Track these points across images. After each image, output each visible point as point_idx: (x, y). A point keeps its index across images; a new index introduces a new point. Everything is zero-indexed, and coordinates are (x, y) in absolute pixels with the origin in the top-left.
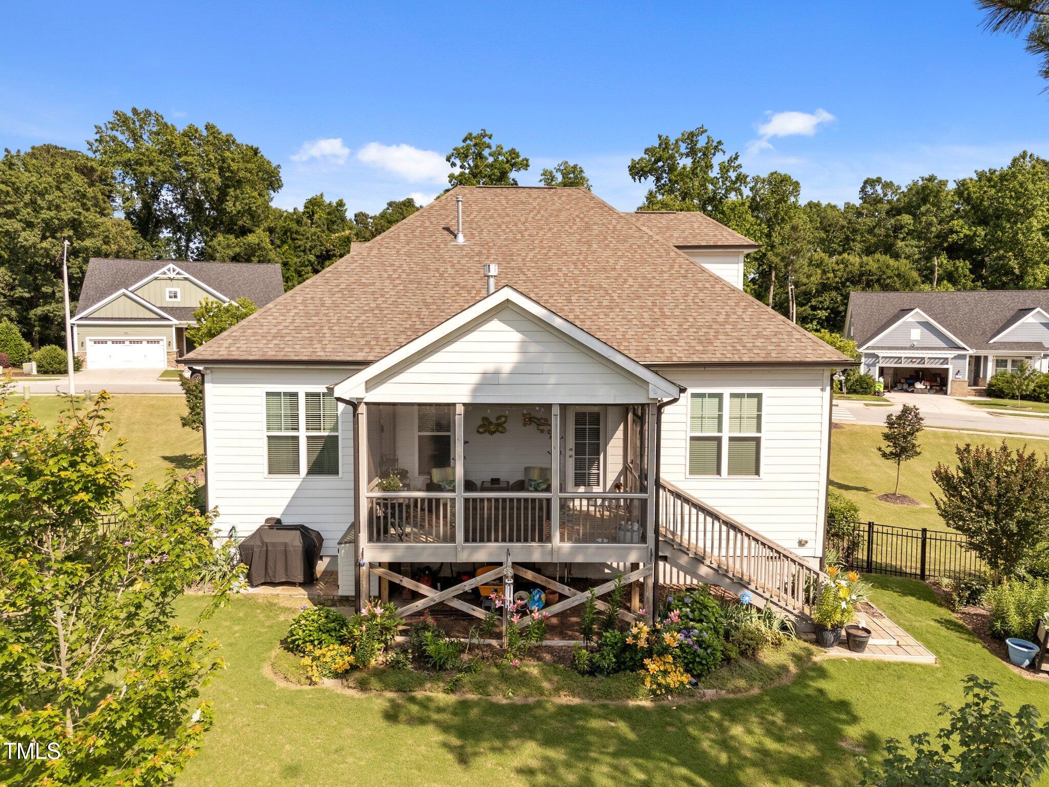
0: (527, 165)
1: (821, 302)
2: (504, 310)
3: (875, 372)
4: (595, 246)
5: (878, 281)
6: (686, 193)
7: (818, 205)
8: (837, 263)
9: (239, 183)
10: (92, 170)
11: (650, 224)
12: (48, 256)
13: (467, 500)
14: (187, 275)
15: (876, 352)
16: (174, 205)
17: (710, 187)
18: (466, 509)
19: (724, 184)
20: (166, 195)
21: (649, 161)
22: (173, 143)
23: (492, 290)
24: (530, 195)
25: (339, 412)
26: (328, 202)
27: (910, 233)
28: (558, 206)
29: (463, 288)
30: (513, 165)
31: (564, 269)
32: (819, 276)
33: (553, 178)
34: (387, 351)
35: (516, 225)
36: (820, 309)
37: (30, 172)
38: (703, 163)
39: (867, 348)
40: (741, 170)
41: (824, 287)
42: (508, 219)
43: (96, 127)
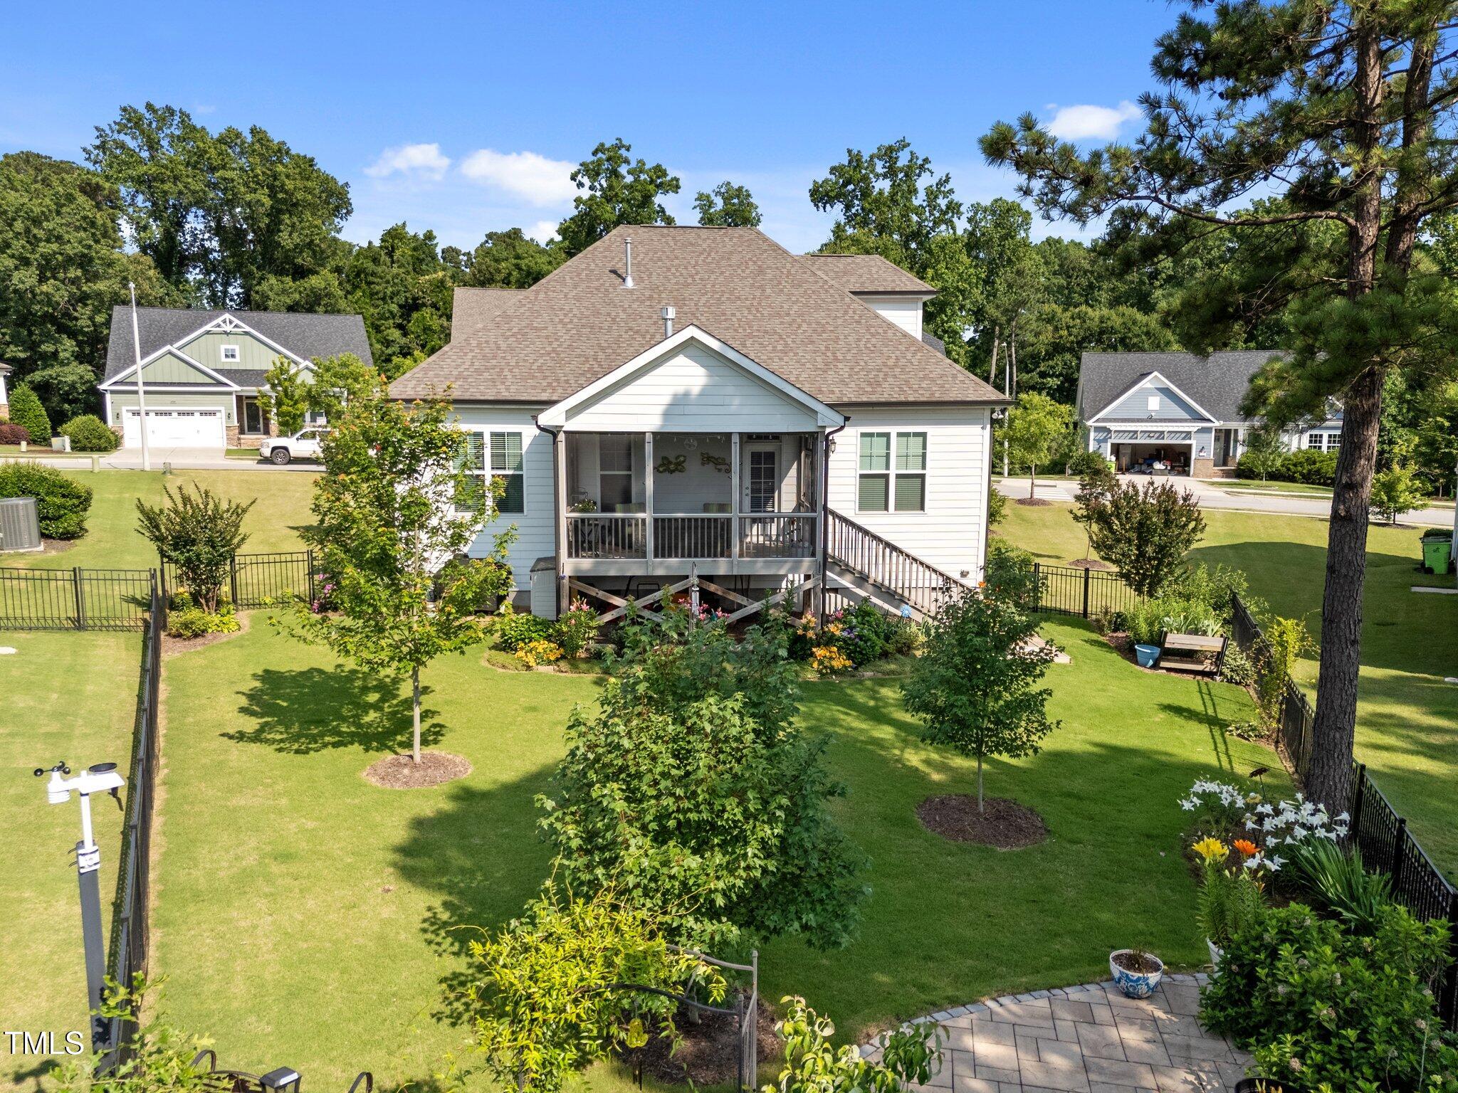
0: (678, 187)
1: (1052, 367)
2: (689, 346)
3: (1107, 451)
4: (768, 291)
5: (1122, 341)
6: (883, 226)
7: (1059, 241)
8: (1073, 318)
9: (294, 207)
10: (98, 188)
11: (826, 268)
12: (49, 303)
13: (656, 520)
14: (248, 329)
15: (1108, 425)
16: (207, 236)
17: (915, 218)
18: (656, 528)
19: (931, 214)
20: (195, 222)
21: (837, 183)
22: (206, 152)
23: (670, 333)
24: (699, 236)
25: (524, 451)
26: (412, 233)
27: (1169, 279)
28: (729, 248)
29: (637, 332)
30: (659, 186)
31: (738, 314)
32: (1050, 335)
33: (711, 204)
34: (569, 391)
35: (686, 268)
36: (1051, 376)
37: (17, 191)
38: (905, 187)
39: (1097, 421)
40: (953, 196)
41: (1057, 349)
42: (677, 262)
43: (97, 129)
